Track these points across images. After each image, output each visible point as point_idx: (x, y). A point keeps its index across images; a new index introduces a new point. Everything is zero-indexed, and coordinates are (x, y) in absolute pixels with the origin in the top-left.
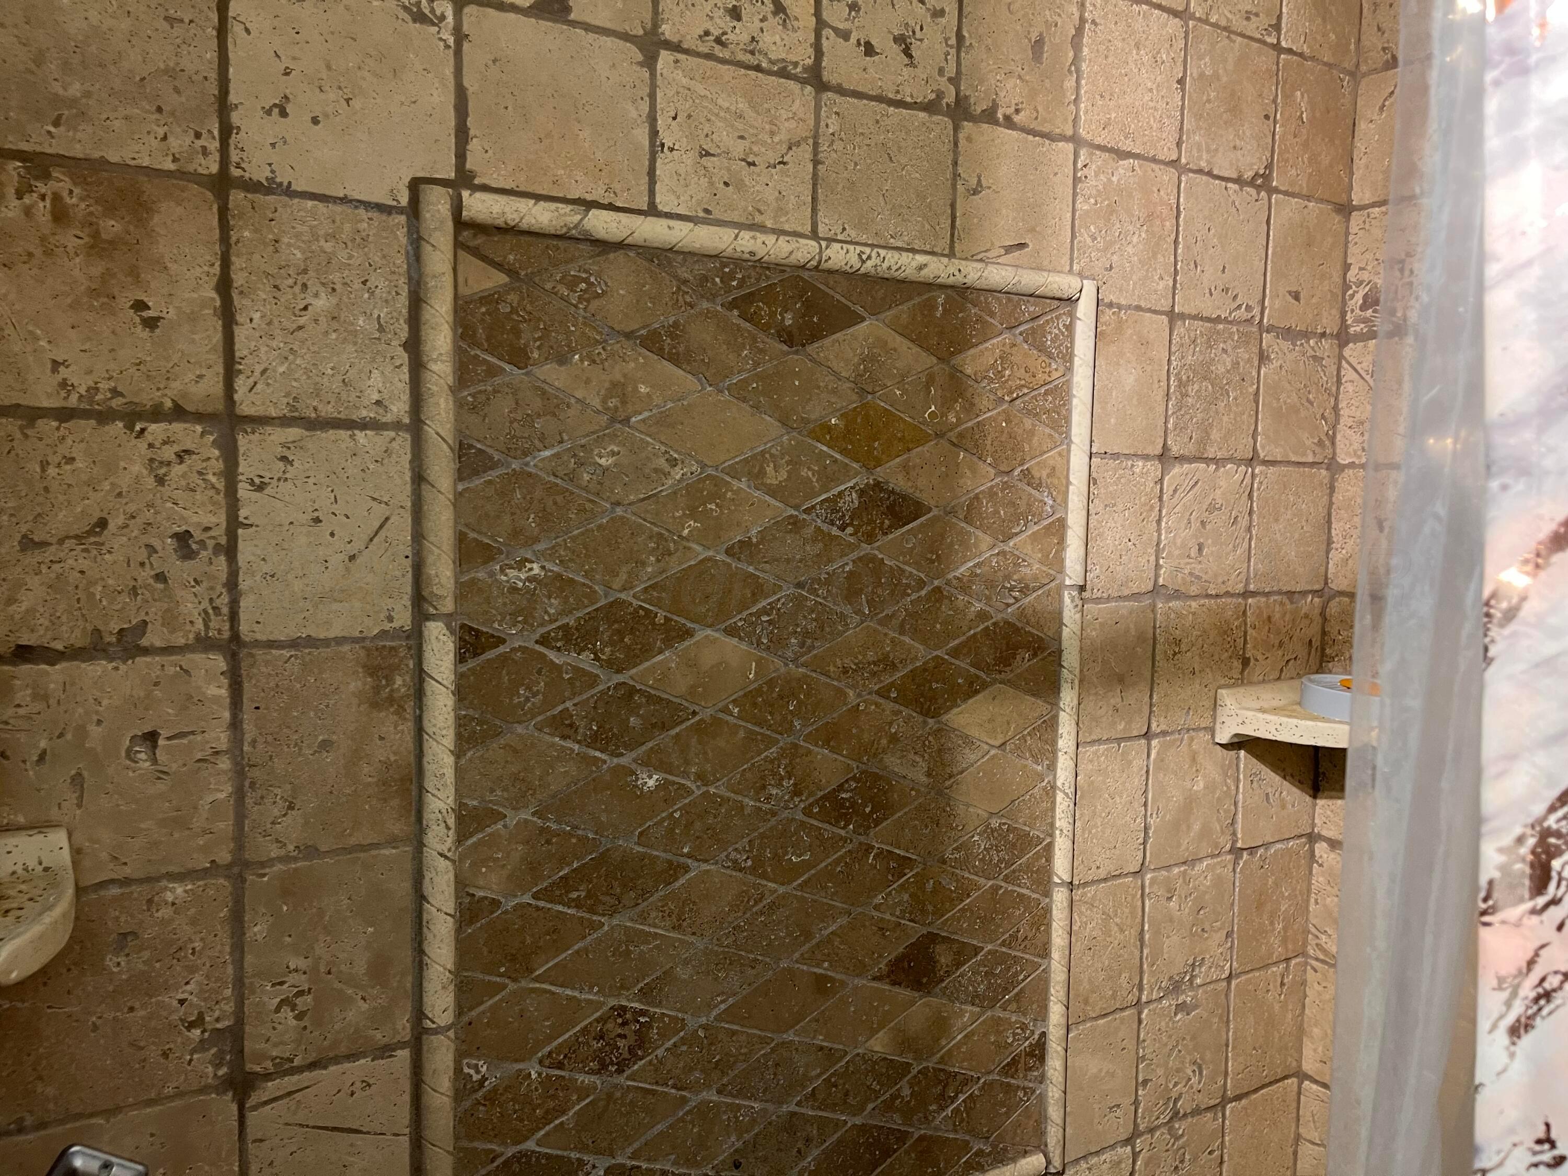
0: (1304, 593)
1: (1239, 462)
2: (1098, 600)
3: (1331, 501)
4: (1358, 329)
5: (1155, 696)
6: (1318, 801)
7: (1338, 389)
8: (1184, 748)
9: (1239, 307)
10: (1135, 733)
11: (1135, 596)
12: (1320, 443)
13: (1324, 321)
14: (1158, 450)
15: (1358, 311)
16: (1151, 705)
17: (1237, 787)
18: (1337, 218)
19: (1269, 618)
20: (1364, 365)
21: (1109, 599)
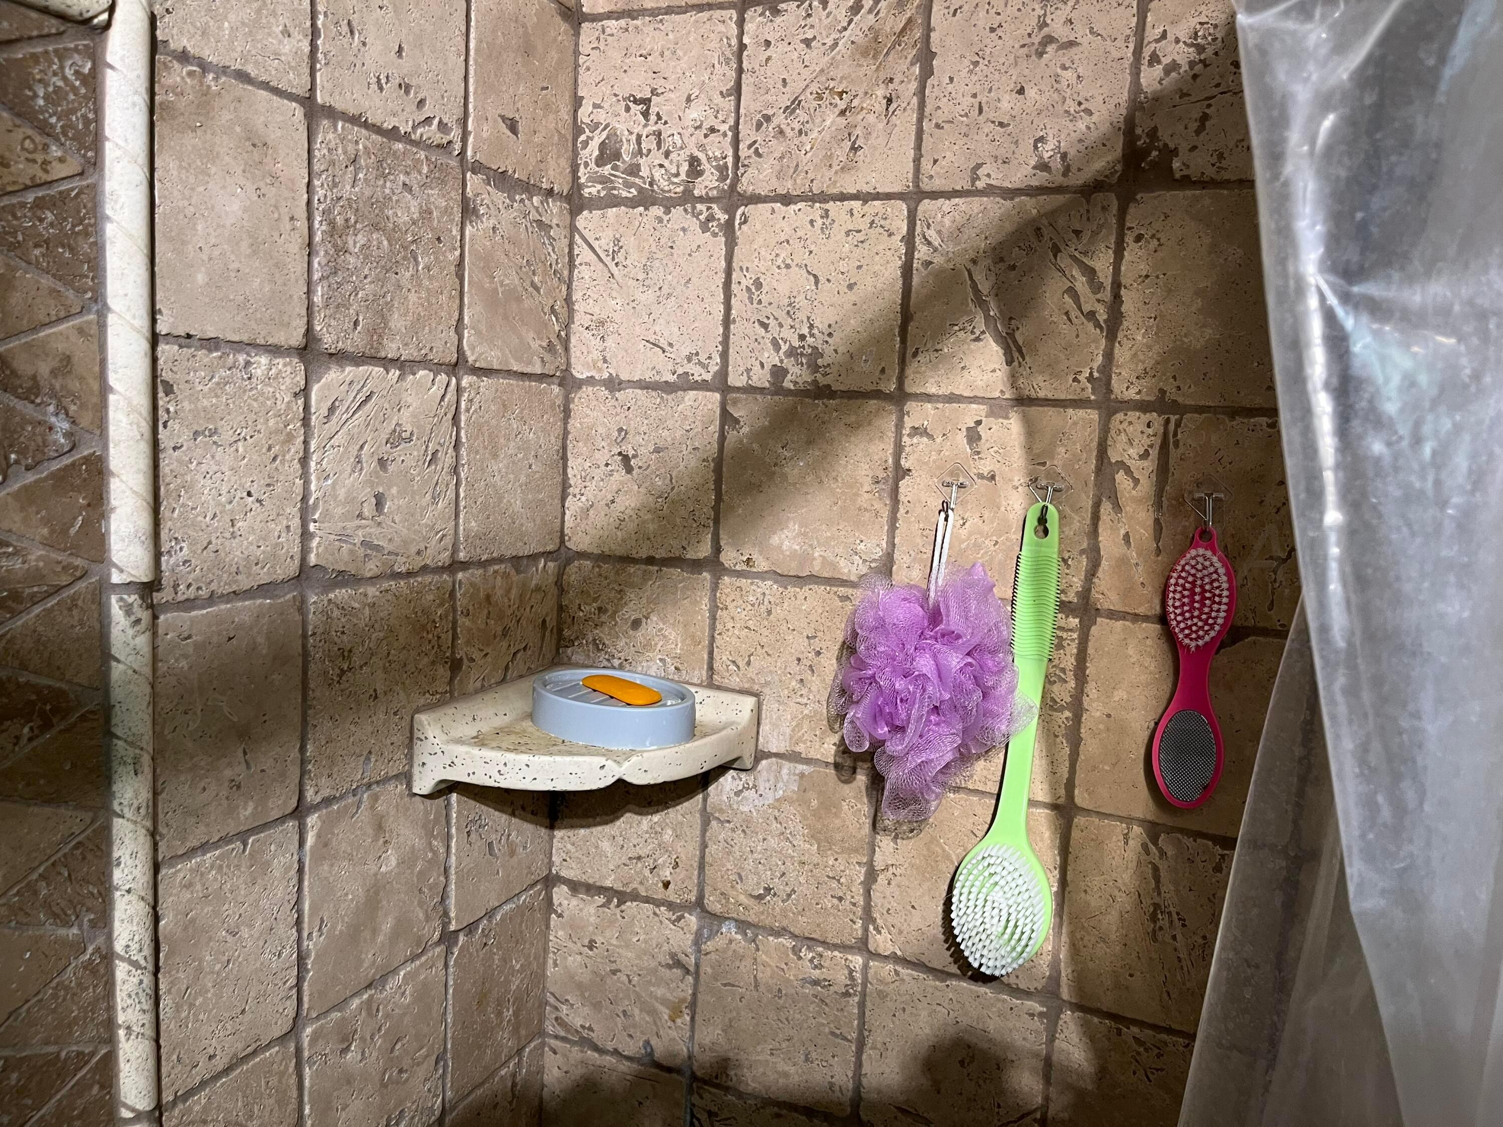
0: (533, 557)
1: (437, 367)
2: (189, 604)
3: (565, 429)
4: (594, 191)
5: (310, 747)
6: (556, 833)
7: (571, 272)
8: (364, 813)
9: (428, 120)
10: (275, 814)
11: (264, 589)
12: (550, 347)
13: (551, 172)
14: (296, 338)
15: (592, 165)
16: (303, 762)
17: (448, 847)
18: (564, 26)
19: (488, 597)
20: (603, 242)
21: (212, 599)
